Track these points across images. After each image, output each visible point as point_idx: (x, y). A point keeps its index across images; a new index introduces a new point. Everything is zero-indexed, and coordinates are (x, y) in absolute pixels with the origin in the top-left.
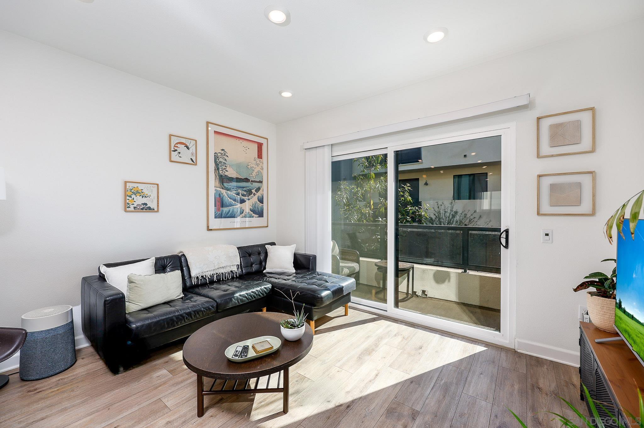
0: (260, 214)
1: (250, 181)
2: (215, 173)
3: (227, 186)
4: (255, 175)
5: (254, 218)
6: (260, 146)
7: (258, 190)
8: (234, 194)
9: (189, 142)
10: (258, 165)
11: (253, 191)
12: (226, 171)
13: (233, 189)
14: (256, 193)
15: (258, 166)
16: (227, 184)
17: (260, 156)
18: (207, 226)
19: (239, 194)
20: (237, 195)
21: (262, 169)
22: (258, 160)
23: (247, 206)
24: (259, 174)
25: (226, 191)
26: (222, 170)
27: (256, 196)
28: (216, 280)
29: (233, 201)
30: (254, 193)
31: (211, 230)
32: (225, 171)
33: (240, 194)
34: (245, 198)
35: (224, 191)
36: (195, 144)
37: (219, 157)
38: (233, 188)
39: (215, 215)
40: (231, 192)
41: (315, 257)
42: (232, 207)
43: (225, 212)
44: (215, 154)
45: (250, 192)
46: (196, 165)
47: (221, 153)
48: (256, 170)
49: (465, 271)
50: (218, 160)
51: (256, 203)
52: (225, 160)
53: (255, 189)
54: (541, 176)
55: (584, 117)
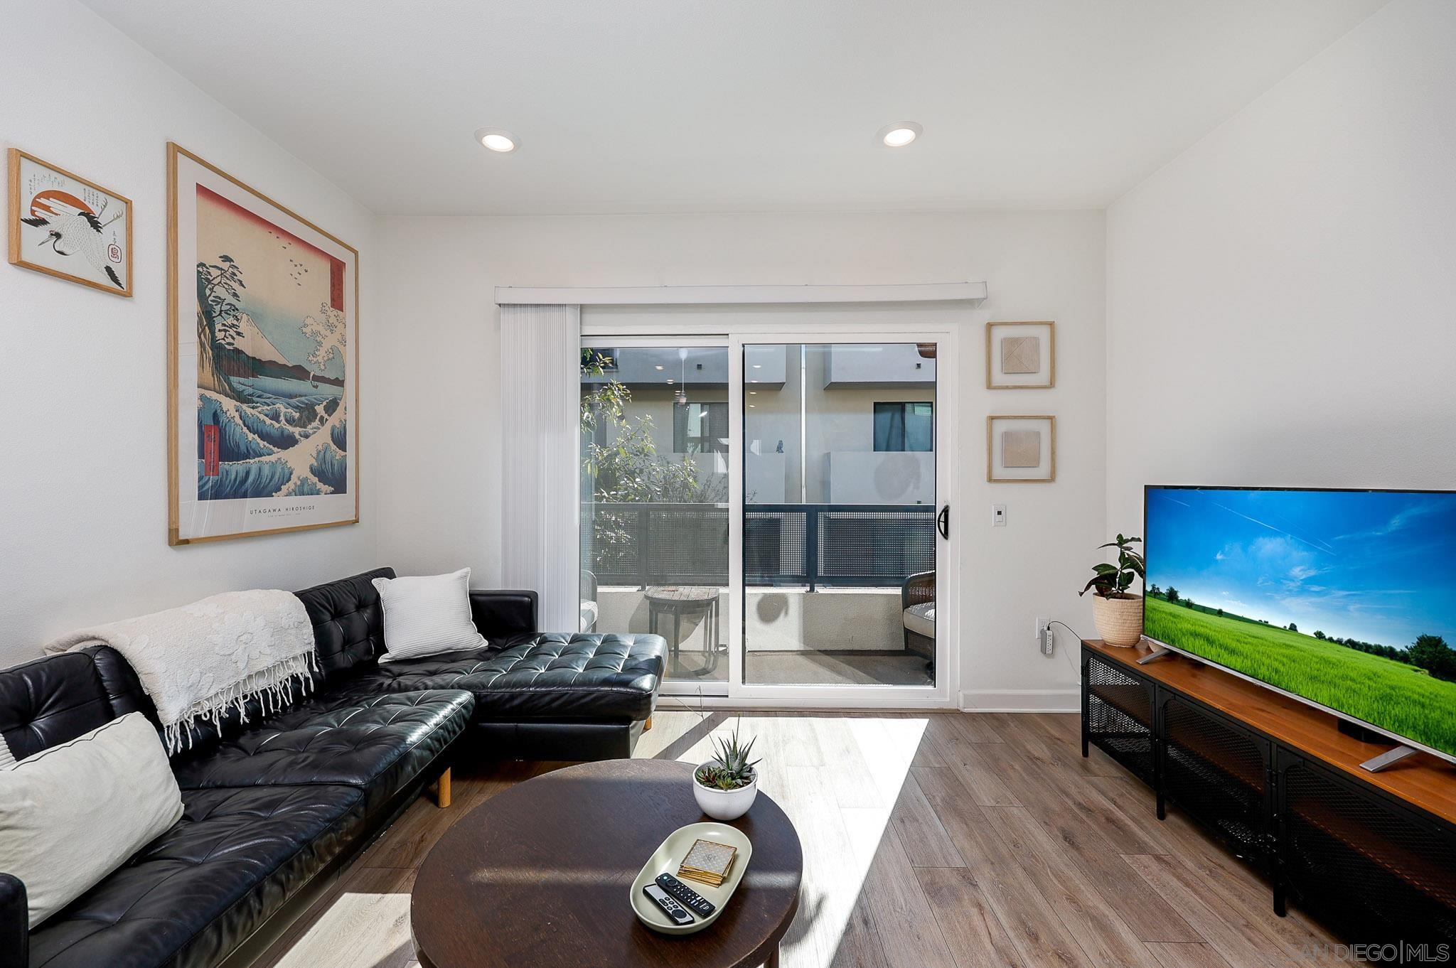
0: (339, 486)
1: (311, 376)
2: (200, 337)
3: (241, 388)
4: (326, 359)
5: (322, 496)
6: (337, 269)
7: (332, 406)
8: (262, 417)
9: (101, 203)
10: (331, 328)
11: (320, 409)
12: (239, 334)
13: (258, 399)
14: (326, 416)
15: (332, 331)
16: (242, 380)
17: (337, 301)
18: (170, 531)
19: (279, 416)
20: (272, 419)
21: (343, 342)
22: (333, 312)
23: (300, 459)
24: (336, 356)
25: (238, 404)
26: (225, 331)
27: (328, 426)
28: (247, 721)
29: (259, 440)
30: (322, 418)
31: (186, 542)
32: (234, 335)
33: (282, 418)
34: (296, 431)
35: (229, 405)
36: (124, 216)
37: (215, 282)
38: (259, 397)
39: (200, 488)
40: (253, 408)
41: (533, 596)
42: (257, 459)
43: (233, 477)
44: (200, 269)
45: (309, 412)
46: (128, 294)
47: (221, 269)
48: (327, 345)
49: (812, 589)
50: (212, 290)
51: (326, 449)
52: (235, 295)
53: (325, 403)
54: (992, 418)
55: (1043, 334)
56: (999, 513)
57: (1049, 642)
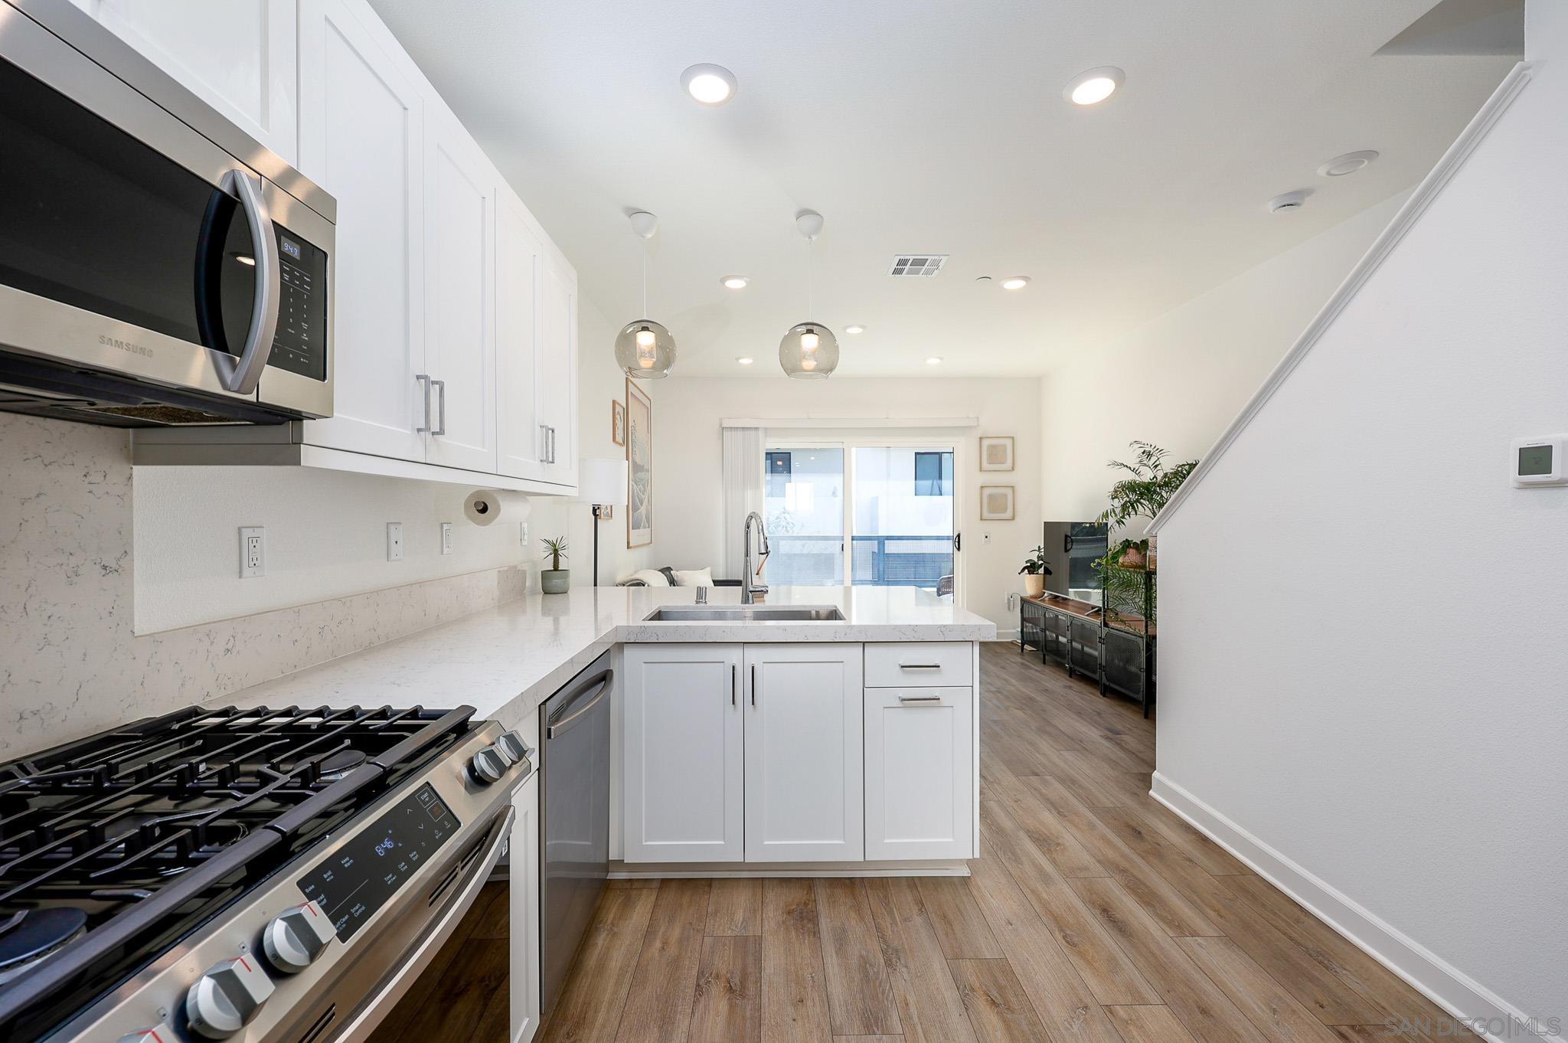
20: (640, 492)
29: (639, 502)
34: (643, 497)
39: (632, 524)
45: (645, 487)
47: (633, 426)
54: (982, 487)
55: (1008, 442)
56: (986, 537)
57: (1012, 604)
